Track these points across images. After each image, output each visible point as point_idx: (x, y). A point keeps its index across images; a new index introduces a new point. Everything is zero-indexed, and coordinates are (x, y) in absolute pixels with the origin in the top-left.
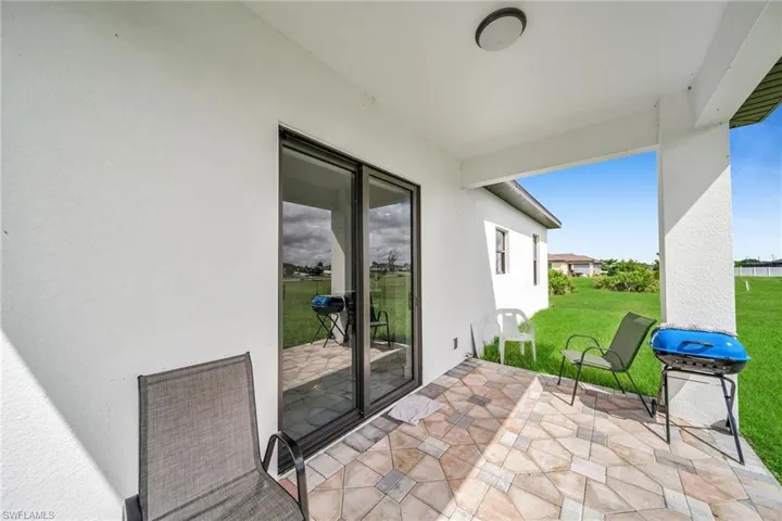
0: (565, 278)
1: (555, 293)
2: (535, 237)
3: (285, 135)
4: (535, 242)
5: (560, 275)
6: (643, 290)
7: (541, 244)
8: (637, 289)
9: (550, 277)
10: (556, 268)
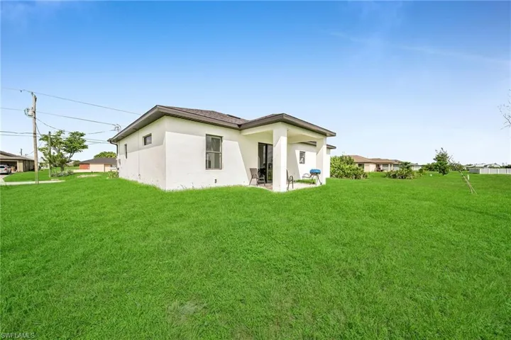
1: (355, 178)
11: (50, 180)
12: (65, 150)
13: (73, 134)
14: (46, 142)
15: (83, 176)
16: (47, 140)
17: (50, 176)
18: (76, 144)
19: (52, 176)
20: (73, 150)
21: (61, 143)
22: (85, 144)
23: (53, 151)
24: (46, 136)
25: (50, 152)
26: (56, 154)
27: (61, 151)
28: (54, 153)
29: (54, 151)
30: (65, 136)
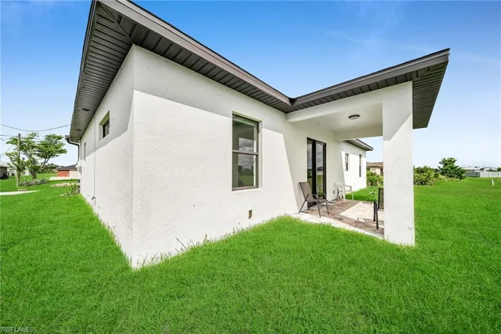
0: (378, 176)
1: (372, 185)
2: (360, 155)
3: (308, 139)
4: (360, 157)
5: (375, 174)
6: (425, 184)
7: (363, 158)
8: (422, 184)
9: (368, 175)
10: (372, 171)
11: (17, 190)
12: (38, 155)
13: (48, 137)
14: (15, 146)
15: (58, 185)
16: (16, 144)
17: (17, 185)
18: (52, 149)
19: (21, 185)
20: (47, 155)
21: (33, 147)
22: (63, 148)
23: (22, 156)
24: (16, 140)
25: (19, 157)
26: (27, 159)
27: (33, 156)
28: (23, 159)
29: (25, 156)
30: (39, 139)
